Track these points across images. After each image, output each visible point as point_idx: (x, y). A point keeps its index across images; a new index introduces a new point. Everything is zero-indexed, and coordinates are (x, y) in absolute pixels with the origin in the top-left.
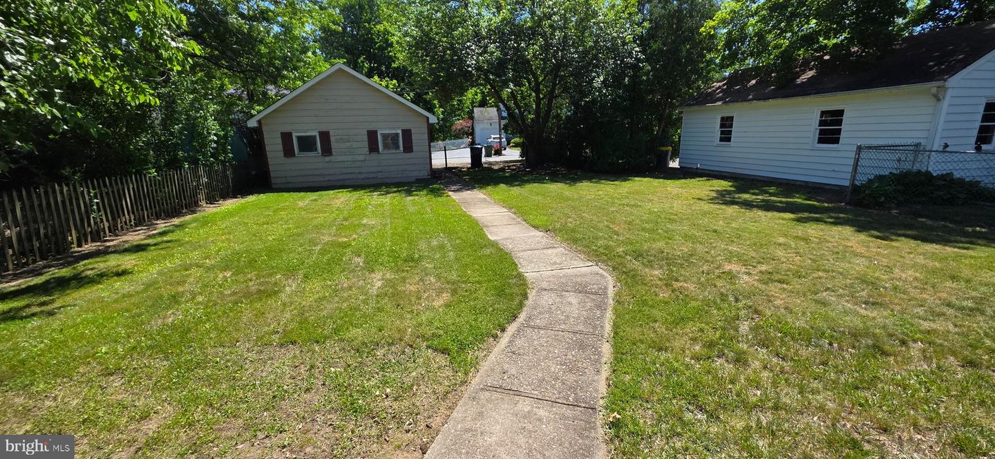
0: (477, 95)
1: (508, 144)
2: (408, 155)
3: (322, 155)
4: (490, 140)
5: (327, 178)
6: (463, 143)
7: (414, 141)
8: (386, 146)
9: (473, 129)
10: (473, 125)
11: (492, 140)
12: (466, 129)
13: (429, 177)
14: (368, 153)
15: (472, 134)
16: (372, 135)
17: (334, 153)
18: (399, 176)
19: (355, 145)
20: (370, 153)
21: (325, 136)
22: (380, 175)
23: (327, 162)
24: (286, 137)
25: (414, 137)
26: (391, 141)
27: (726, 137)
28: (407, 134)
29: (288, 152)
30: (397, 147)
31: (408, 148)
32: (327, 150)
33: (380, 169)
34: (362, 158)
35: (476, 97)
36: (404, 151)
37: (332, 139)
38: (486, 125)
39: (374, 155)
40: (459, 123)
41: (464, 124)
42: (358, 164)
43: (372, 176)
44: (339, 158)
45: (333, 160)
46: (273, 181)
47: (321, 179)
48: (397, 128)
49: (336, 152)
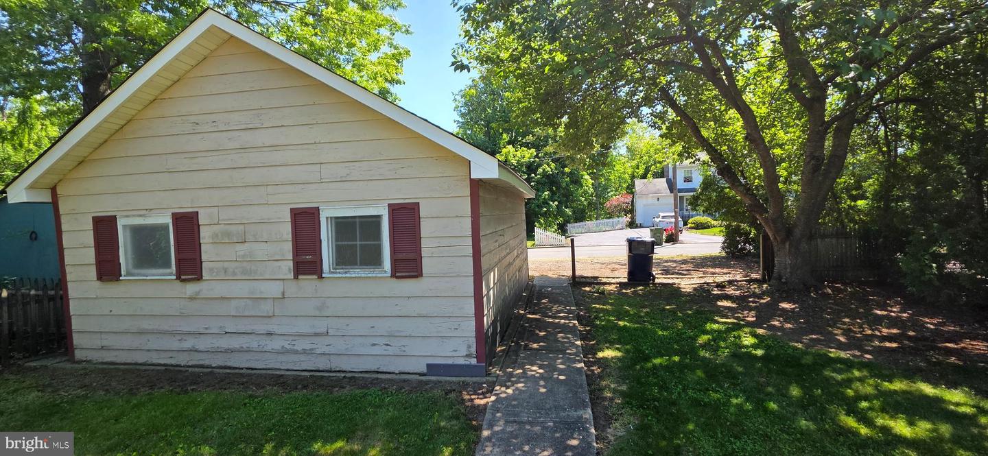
0: (638, 168)
1: (685, 224)
2: (407, 287)
3: (178, 278)
4: (657, 220)
5: (188, 344)
6: (618, 223)
7: (424, 243)
8: (341, 257)
9: (632, 205)
10: (632, 201)
11: (660, 219)
12: (624, 206)
13: (474, 361)
14: (291, 276)
15: (632, 211)
16: (305, 222)
17: (205, 275)
18: (376, 350)
19: (261, 251)
20: (296, 277)
21: (187, 224)
22: (321, 346)
23: (192, 298)
24: (105, 228)
25: (426, 229)
28: (406, 218)
29: (107, 269)
30: (375, 260)
31: (407, 262)
32: (190, 268)
33: (321, 326)
34: (274, 289)
35: (637, 170)
36: (394, 275)
37: (205, 234)
38: (651, 200)
39: (308, 283)
40: (616, 199)
41: (622, 199)
42: (266, 308)
43: (301, 345)
44: (218, 289)
45: (204, 294)
46: (77, 340)
47: (174, 344)
48: (376, 201)
49: (211, 270)
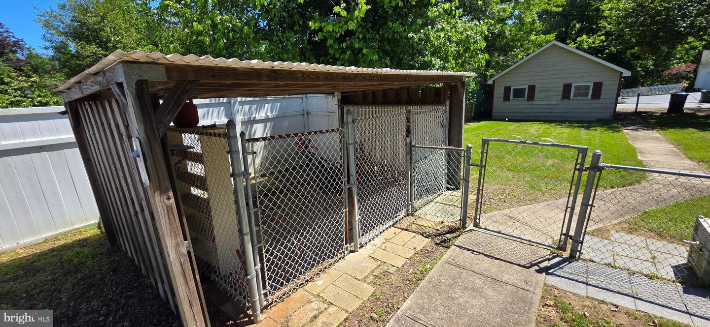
2: (595, 101)
3: (527, 100)
5: (527, 115)
6: (673, 88)
7: (604, 91)
8: (576, 95)
9: (695, 73)
10: (696, 69)
12: (684, 74)
13: (611, 118)
14: (561, 99)
16: (568, 87)
17: (535, 99)
18: (583, 116)
19: (552, 94)
21: (532, 89)
23: (530, 105)
24: (507, 90)
25: (604, 88)
26: (582, 92)
28: (598, 86)
29: (506, 98)
30: (586, 95)
31: (597, 96)
32: (531, 97)
34: (555, 102)
36: (592, 98)
37: (537, 90)
39: (565, 101)
41: (685, 68)
42: (551, 106)
43: (560, 114)
44: (538, 103)
45: (534, 104)
46: (493, 114)
47: (523, 115)
48: (589, 82)
49: (537, 98)
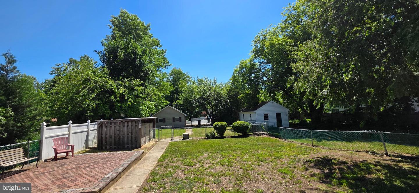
2: (180, 122)
8: (176, 121)
16: (173, 118)
19: (170, 120)
21: (164, 119)
25: (182, 119)
26: (177, 120)
27: (251, 115)
28: (180, 118)
30: (178, 121)
31: (181, 121)
32: (164, 121)
37: (166, 119)
39: (174, 122)
